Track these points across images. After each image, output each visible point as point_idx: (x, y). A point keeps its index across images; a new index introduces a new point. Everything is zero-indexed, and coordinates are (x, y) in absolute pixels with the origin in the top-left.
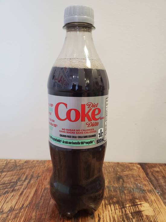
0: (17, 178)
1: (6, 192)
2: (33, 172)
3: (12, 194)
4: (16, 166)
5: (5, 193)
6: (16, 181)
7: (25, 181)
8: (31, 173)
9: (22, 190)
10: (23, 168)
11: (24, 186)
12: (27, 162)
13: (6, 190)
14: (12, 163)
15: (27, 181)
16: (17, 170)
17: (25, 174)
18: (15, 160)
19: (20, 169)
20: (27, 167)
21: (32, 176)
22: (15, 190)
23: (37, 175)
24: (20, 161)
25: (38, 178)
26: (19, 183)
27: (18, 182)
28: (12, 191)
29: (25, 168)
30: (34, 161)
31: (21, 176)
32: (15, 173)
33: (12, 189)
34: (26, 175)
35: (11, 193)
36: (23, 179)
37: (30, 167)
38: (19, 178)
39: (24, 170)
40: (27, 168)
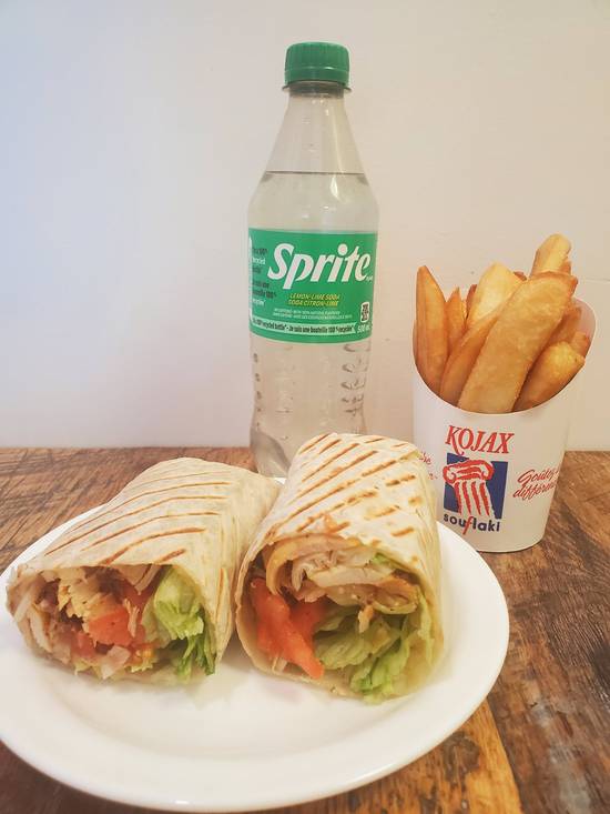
0: (51, 487)
1: (24, 511)
2: (98, 473)
3: (39, 515)
4: (52, 462)
5: (20, 514)
6: (51, 491)
7: (73, 490)
8: (93, 475)
9: (63, 508)
10: (70, 467)
11: (69, 500)
12: (82, 453)
13: (22, 509)
14: (42, 455)
15: (78, 492)
16: (54, 470)
17: (73, 478)
18: (50, 450)
19: (62, 469)
20: (81, 463)
21: (94, 482)
22: (46, 509)
23: (106, 478)
24: (63, 450)
25: (108, 484)
26: (57, 496)
27: (56, 494)
28: (39, 510)
29: (78, 465)
30: (102, 450)
31: (64, 481)
32: (48, 476)
33: (38, 506)
34: (76, 480)
35: (35, 513)
36: (70, 487)
37: (90, 464)
38: (60, 486)
39: (71, 470)
40: (81, 466)
